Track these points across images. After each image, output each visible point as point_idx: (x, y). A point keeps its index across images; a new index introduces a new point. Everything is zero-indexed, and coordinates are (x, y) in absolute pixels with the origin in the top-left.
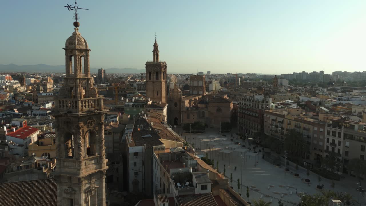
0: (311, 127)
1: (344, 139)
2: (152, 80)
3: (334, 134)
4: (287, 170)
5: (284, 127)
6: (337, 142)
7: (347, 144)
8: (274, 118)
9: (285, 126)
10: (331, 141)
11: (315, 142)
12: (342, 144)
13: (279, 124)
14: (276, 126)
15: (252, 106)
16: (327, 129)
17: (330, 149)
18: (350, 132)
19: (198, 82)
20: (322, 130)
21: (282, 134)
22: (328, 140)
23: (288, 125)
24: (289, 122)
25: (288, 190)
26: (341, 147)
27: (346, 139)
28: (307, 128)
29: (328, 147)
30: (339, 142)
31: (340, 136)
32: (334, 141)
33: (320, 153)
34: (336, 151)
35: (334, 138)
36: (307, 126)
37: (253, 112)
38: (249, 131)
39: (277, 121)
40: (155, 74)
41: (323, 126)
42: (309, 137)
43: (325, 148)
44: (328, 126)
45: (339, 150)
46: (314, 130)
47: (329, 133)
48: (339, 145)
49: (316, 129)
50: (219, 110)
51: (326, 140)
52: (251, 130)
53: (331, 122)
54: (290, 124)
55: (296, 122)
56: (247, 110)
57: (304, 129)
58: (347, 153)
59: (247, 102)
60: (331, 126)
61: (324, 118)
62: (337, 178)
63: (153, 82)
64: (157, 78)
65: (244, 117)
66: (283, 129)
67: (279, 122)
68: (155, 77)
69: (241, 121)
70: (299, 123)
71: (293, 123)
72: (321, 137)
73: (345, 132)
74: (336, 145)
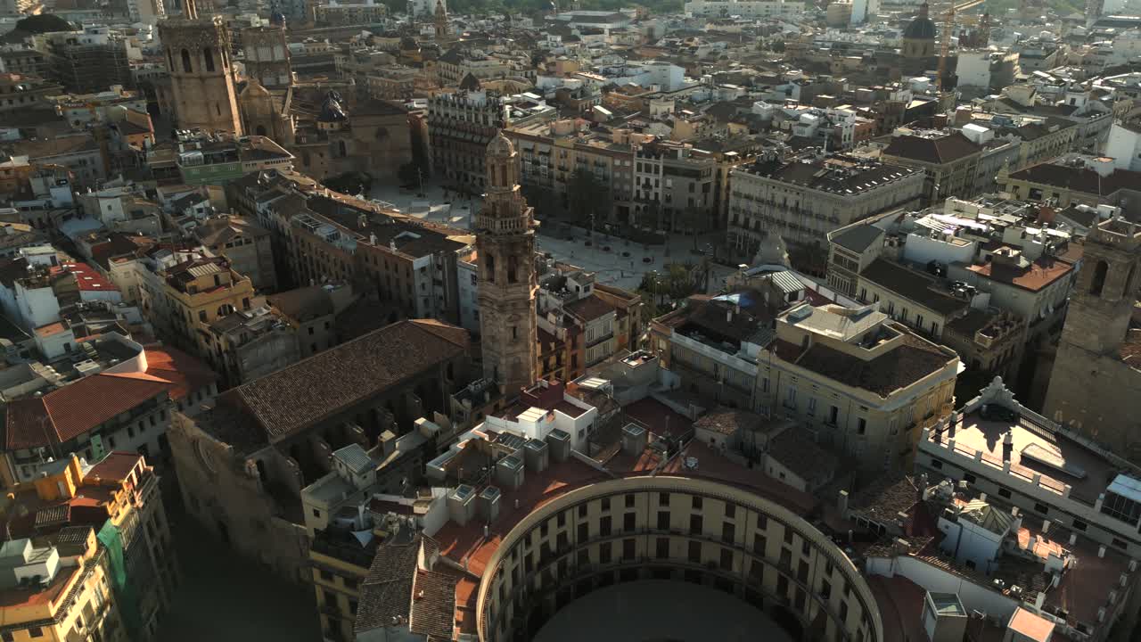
0: (608, 160)
1: (664, 175)
2: (195, 72)
3: (648, 169)
4: (588, 244)
5: (551, 163)
6: (652, 182)
7: (669, 183)
8: (530, 145)
9: (555, 160)
10: (643, 181)
11: (617, 186)
12: (660, 185)
13: (540, 158)
14: (536, 163)
15: (469, 120)
16: (636, 160)
17: (642, 196)
18: (672, 163)
19: (272, 48)
20: (627, 164)
21: (551, 176)
22: (638, 179)
23: (561, 157)
24: (562, 152)
25: (608, 275)
26: (659, 190)
27: (668, 176)
28: (601, 161)
29: (638, 192)
30: (657, 182)
31: (657, 171)
32: (647, 180)
33: (626, 205)
34: (652, 197)
35: (648, 175)
36: (602, 159)
37: (474, 133)
38: (466, 176)
39: (537, 153)
40: (203, 57)
41: (630, 157)
42: (605, 178)
43: (634, 194)
44: (638, 156)
45: (656, 194)
46: (613, 165)
47: (639, 169)
48: (657, 186)
49: (617, 163)
50: (382, 133)
51: (635, 181)
52: (471, 174)
53: (641, 148)
54: (566, 156)
55: (579, 152)
56: (456, 128)
57: (596, 164)
58: (668, 199)
59: (452, 110)
60: (644, 156)
61: (622, 137)
62: (658, 241)
63: (202, 79)
64: (210, 67)
65: (446, 144)
66: (550, 166)
67: (541, 153)
68: (203, 63)
69: (439, 154)
70: (584, 153)
71: (573, 154)
72: (627, 176)
73: (666, 165)
74: (651, 187)
